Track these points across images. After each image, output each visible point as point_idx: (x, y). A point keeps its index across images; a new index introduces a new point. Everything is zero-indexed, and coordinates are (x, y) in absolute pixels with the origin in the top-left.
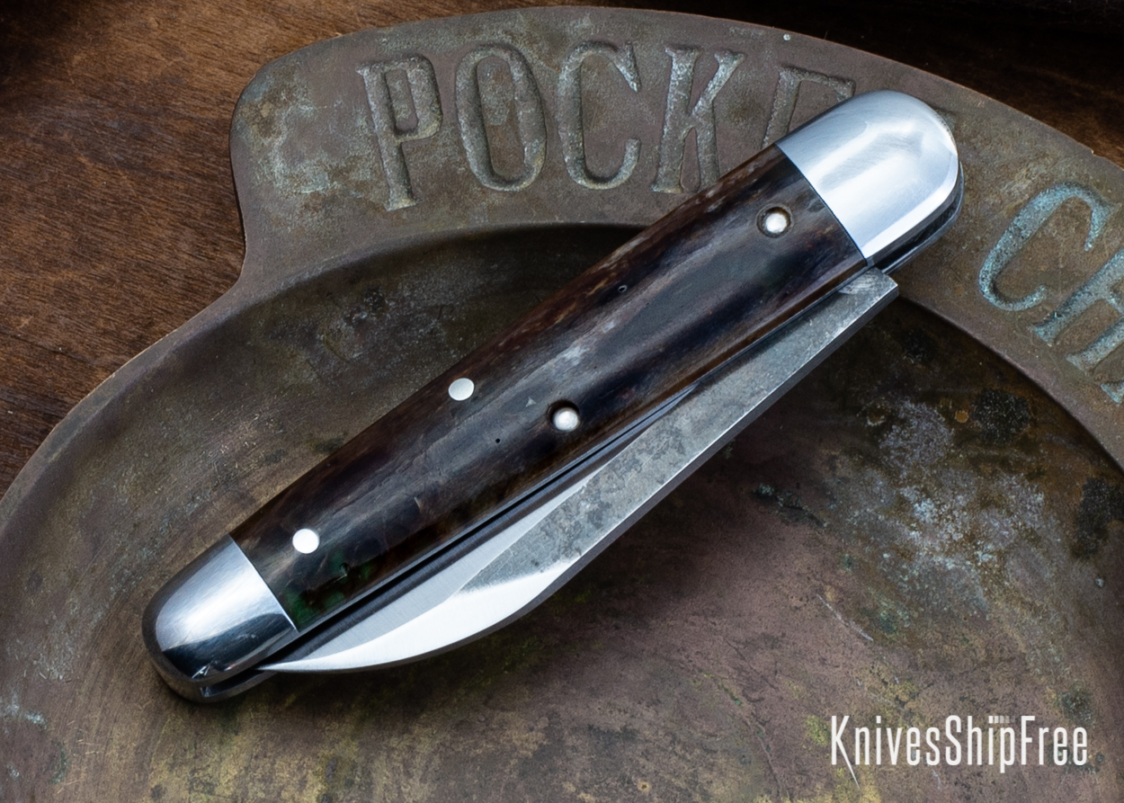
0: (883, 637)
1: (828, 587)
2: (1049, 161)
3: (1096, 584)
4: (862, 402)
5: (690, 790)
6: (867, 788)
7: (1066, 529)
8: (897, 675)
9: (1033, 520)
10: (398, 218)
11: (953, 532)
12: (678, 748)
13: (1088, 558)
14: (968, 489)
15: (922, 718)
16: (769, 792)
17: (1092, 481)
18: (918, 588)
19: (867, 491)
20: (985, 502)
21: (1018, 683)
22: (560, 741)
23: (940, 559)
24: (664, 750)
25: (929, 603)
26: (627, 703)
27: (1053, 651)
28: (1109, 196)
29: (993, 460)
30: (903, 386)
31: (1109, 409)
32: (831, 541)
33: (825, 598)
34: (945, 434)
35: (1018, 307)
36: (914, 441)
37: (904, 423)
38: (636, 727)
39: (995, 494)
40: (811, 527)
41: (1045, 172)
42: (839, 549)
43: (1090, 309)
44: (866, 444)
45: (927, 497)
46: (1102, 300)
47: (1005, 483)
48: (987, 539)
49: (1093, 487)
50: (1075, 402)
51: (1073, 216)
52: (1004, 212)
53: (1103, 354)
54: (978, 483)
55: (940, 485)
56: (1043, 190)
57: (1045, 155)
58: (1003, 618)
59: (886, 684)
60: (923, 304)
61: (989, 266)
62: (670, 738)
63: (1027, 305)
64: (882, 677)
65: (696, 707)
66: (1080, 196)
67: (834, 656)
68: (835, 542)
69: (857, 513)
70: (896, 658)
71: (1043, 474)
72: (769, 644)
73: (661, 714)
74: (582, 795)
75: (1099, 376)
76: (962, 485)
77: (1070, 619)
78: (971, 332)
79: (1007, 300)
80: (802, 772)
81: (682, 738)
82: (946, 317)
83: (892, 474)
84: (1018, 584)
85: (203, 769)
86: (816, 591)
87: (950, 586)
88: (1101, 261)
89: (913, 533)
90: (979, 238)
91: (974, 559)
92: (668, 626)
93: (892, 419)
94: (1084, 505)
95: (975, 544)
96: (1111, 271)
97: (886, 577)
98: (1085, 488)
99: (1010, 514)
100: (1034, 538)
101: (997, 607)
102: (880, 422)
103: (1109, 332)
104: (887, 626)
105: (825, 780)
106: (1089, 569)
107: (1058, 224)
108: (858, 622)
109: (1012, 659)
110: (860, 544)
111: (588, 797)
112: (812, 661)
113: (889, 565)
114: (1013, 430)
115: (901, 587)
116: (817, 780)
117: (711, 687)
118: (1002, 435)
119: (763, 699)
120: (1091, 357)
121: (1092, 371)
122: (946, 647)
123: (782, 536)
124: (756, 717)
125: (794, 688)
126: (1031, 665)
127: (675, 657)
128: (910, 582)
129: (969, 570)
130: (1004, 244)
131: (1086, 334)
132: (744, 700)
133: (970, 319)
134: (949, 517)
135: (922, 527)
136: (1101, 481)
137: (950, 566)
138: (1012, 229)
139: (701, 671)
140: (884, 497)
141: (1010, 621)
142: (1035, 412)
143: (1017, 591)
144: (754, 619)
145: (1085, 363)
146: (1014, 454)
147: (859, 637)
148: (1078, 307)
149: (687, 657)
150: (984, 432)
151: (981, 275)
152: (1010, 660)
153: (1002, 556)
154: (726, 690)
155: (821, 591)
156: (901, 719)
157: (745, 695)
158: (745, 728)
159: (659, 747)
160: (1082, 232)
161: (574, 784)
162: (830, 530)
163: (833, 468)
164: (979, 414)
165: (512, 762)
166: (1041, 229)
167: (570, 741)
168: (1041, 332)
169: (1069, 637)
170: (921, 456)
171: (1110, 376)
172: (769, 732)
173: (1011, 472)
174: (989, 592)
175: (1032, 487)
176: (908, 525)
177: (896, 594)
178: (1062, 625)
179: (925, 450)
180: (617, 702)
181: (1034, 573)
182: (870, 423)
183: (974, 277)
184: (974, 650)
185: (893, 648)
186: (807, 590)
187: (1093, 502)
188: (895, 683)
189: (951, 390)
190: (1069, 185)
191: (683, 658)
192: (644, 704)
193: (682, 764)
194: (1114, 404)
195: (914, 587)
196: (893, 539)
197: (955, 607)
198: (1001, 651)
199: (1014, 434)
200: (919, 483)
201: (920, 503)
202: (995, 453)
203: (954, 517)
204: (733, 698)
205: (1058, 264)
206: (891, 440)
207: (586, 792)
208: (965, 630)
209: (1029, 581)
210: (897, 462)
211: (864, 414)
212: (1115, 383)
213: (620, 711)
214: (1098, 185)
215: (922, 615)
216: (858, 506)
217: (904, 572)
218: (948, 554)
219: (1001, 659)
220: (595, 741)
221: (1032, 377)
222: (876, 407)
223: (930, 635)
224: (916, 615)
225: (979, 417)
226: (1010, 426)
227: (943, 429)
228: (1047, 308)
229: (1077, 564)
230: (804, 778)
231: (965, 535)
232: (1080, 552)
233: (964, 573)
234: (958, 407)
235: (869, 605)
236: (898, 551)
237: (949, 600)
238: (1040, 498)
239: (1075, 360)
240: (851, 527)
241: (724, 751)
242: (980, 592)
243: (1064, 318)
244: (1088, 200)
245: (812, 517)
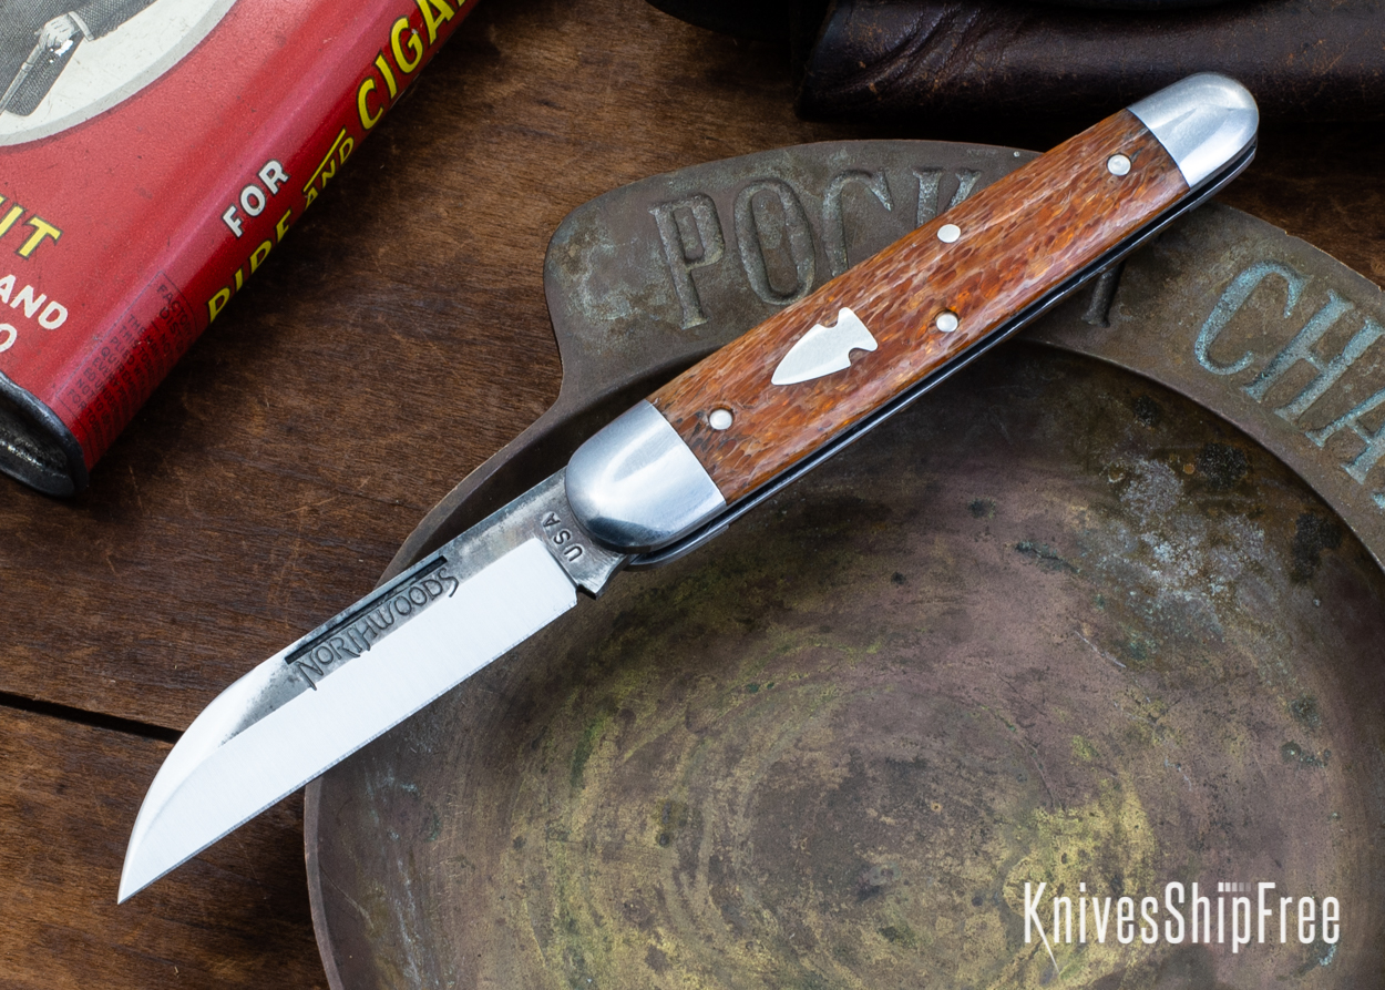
0: (1134, 663)
1: (1084, 624)
2: (1249, 243)
3: (1314, 605)
4: (1103, 462)
5: (976, 808)
6: (1128, 795)
7: (1285, 559)
8: (1148, 695)
9: (1257, 554)
10: (692, 335)
11: (1188, 568)
12: (964, 772)
13: (1305, 583)
14: (1199, 530)
15: (1172, 731)
16: (1044, 804)
17: (1303, 516)
18: (1162, 619)
19: (1113, 540)
20: (1215, 541)
21: (1253, 694)
22: (862, 774)
23: (1179, 593)
24: (951, 774)
25: (1172, 631)
26: (919, 737)
27: (1281, 665)
28: (1302, 269)
29: (1218, 504)
30: (1136, 447)
31: (1313, 453)
32: (1084, 584)
33: (1082, 633)
34: (1176, 485)
35: (1230, 371)
36: (1150, 493)
37: (1140, 478)
38: (927, 757)
39: (1223, 534)
40: (1066, 573)
41: (1245, 252)
42: (1092, 591)
43: (1293, 367)
44: (1109, 499)
45: (1165, 540)
46: (1303, 359)
47: (1231, 523)
48: (1218, 573)
49: (1305, 521)
50: (1284, 449)
51: (1273, 288)
52: (1213, 291)
53: (1306, 406)
54: (1207, 525)
55: (1175, 529)
56: (1245, 268)
57: (1245, 239)
58: (1236, 640)
59: (1139, 703)
60: (1148, 375)
61: (1203, 338)
62: (956, 764)
63: (1238, 368)
64: (1136, 697)
65: (977, 736)
66: (1278, 271)
67: (1093, 683)
68: (1088, 585)
69: (1105, 559)
70: (1146, 680)
71: (1262, 513)
72: (1037, 677)
73: (947, 744)
74: (883, 818)
75: (1303, 425)
76: (1192, 526)
77: (1294, 636)
78: (1190, 396)
79: (1220, 366)
80: (1072, 785)
81: (967, 764)
82: (1168, 384)
83: (1133, 523)
84: (1247, 609)
85: (556, 820)
86: (1074, 628)
87: (1189, 616)
88: (1299, 326)
89: (1155, 572)
90: (1192, 314)
91: (1209, 591)
92: (949, 668)
93: (1130, 475)
94: (1298, 537)
95: (1208, 578)
96: (1308, 334)
97: (1133, 611)
98: (1298, 522)
99: (1236, 549)
100: (1259, 569)
101: (1231, 631)
102: (1120, 479)
103: (1310, 386)
104: (1138, 653)
105: (1091, 790)
106: (1307, 591)
107: (1260, 297)
108: (1111, 652)
109: (1247, 674)
110: (1110, 585)
111: (889, 820)
112: (1074, 688)
113: (1136, 601)
114: (1234, 477)
115: (1147, 620)
116: (1085, 791)
117: (988, 717)
118: (1225, 483)
119: (1032, 725)
120: (1296, 409)
121: (1297, 421)
122: (1189, 668)
123: (1041, 584)
124: (1030, 741)
125: (1060, 713)
126: (1264, 678)
127: (956, 694)
128: (1153, 615)
129: (1205, 601)
130: (1216, 319)
131: (1289, 390)
132: (1017, 726)
133: (1188, 384)
134: (1185, 556)
135: (1162, 567)
136: (1312, 515)
137: (1188, 598)
138: (1220, 304)
139: (979, 704)
140: (1128, 543)
141: (1243, 641)
142: (1250, 461)
143: (1247, 615)
144: (1023, 656)
145: (1290, 415)
146: (1236, 497)
147: (1114, 665)
148: (1282, 367)
149: (967, 693)
150: (1208, 481)
151: (1197, 346)
152: (1244, 676)
153: (1232, 586)
154: (1002, 719)
155: (1079, 628)
156: (1154, 733)
157: (1018, 722)
158: (1019, 750)
159: (947, 772)
160: (1281, 302)
161: (876, 810)
162: (1083, 575)
163: (1083, 522)
164: (1202, 467)
165: (822, 795)
166: (1245, 302)
167: (870, 773)
168: (1251, 391)
169: (1294, 652)
170: (1157, 505)
171: (1312, 424)
172: (1041, 753)
173: (1235, 514)
174: (1223, 619)
175: (1253, 525)
176: (1150, 565)
177: (1142, 625)
178: (1287, 642)
179: (1160, 500)
180: (909, 736)
181: (1260, 599)
182: (1111, 480)
183: (1190, 350)
184: (1213, 669)
185: (1143, 673)
186: (1066, 628)
187: (1306, 534)
188: (1147, 702)
189: (1178, 447)
190: (1268, 263)
191: (963, 694)
192: (932, 736)
193: (968, 785)
194: (1318, 448)
195: (1158, 618)
196: (1137, 578)
197: (1195, 633)
198: (1237, 668)
199: (1234, 481)
200: (1157, 529)
201: (1158, 545)
202: (1220, 498)
203: (1189, 555)
204: (1008, 725)
205: (1261, 331)
206: (1130, 494)
207: (886, 816)
208: (1205, 653)
209: (1257, 606)
210: (1137, 512)
211: (1106, 473)
212: (1318, 430)
213: (911, 743)
214: (1292, 261)
215: (1166, 642)
216: (1105, 552)
217: (1149, 606)
218: (1186, 588)
219: (1237, 675)
220: (892, 771)
221: (1246, 430)
222: (1115, 466)
223: (1175, 660)
224: (1161, 642)
225: (1204, 468)
226: (1231, 474)
227: (1174, 481)
228: (1256, 370)
229: (1297, 589)
230: (1074, 790)
231: (1199, 570)
232: (1298, 577)
233: (1201, 604)
234: (1185, 459)
235: (1120, 637)
236: (1143, 589)
237: (1190, 627)
238: (1261, 534)
239: (1281, 413)
240: (1101, 571)
241: (1004, 772)
242: (1216, 618)
243: (1270, 377)
244: (1285, 274)
245: (1067, 565)
